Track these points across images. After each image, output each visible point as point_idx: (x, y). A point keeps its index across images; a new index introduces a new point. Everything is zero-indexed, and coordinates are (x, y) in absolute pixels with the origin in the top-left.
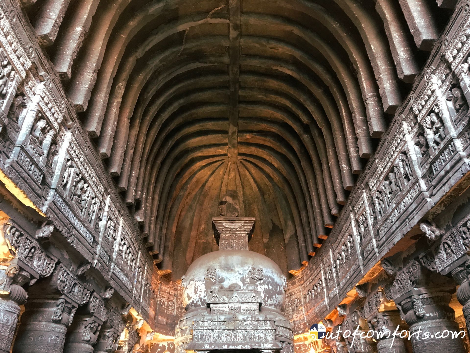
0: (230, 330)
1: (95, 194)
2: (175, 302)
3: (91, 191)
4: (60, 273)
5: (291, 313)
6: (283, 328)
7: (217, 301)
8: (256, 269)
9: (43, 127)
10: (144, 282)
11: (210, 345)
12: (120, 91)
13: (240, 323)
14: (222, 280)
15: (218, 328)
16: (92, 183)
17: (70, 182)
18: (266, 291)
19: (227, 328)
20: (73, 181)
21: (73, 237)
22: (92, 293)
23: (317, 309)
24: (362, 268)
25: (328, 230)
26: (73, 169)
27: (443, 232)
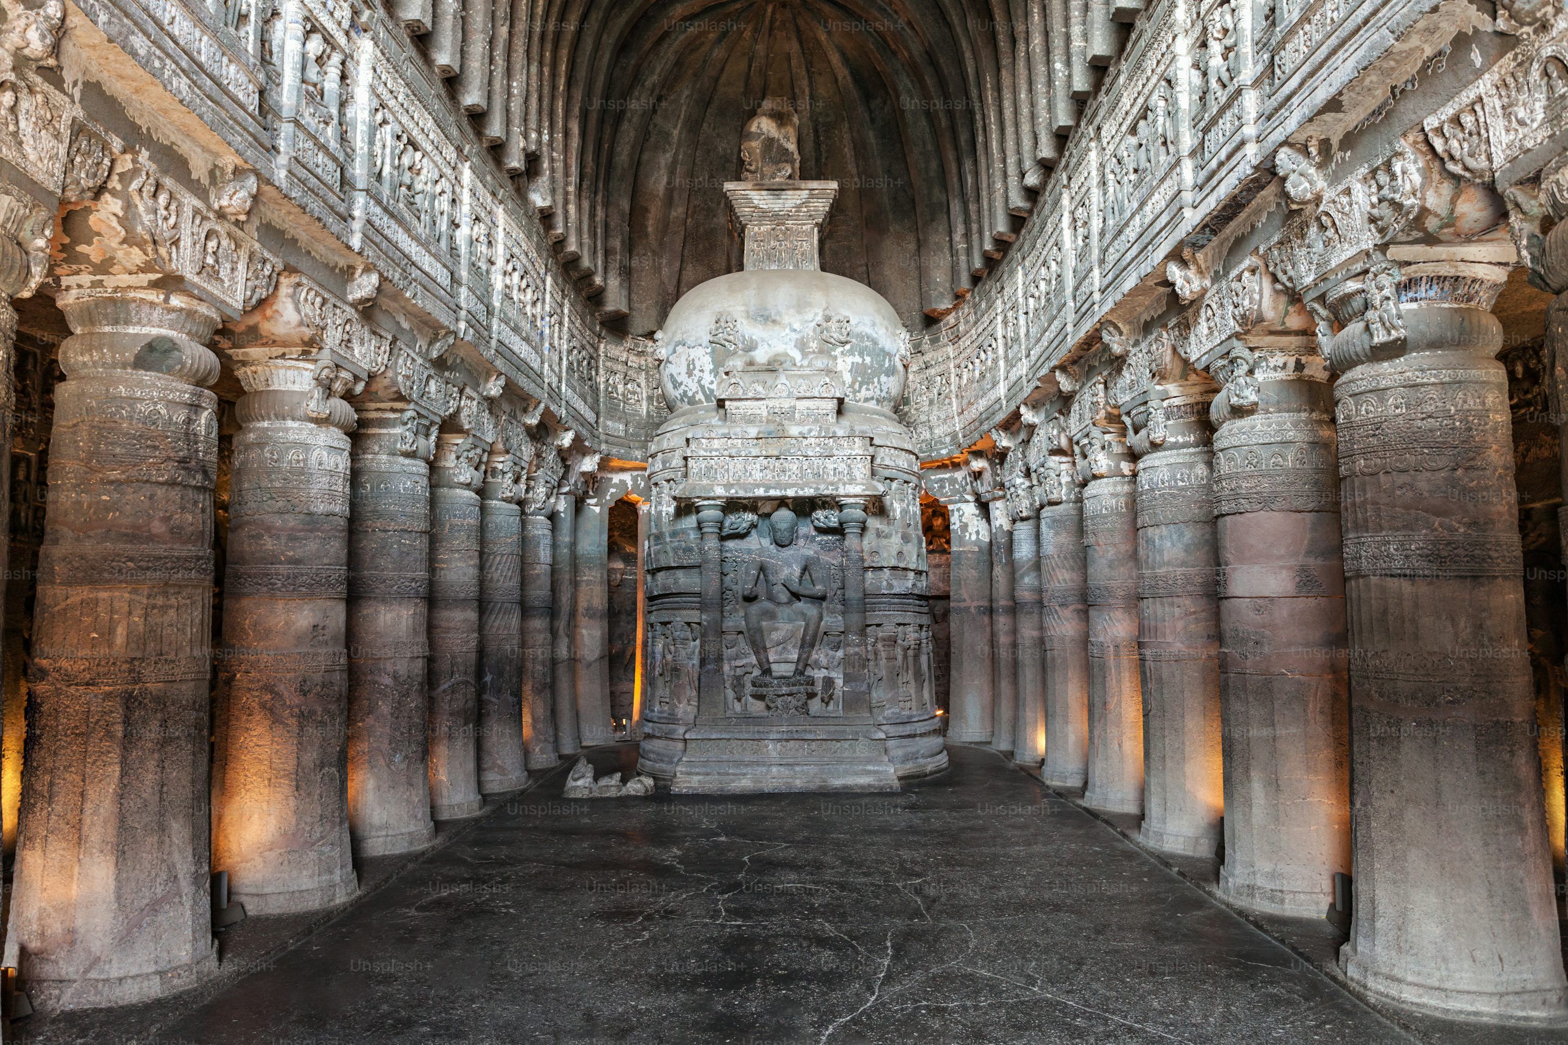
0: (771, 457)
1: (440, 170)
2: (643, 384)
3: (431, 165)
4: (401, 361)
5: (926, 409)
6: (892, 451)
7: (740, 394)
8: (834, 319)
9: (319, 53)
10: (565, 347)
11: (728, 486)
13: (794, 441)
14: (751, 347)
15: (743, 453)
16: (429, 148)
17: (388, 160)
18: (856, 370)
19: (764, 453)
20: (393, 159)
21: (414, 284)
22: (461, 392)
23: (982, 404)
24: (1069, 328)
25: (1018, 222)
26: (388, 128)
27: (1207, 283)
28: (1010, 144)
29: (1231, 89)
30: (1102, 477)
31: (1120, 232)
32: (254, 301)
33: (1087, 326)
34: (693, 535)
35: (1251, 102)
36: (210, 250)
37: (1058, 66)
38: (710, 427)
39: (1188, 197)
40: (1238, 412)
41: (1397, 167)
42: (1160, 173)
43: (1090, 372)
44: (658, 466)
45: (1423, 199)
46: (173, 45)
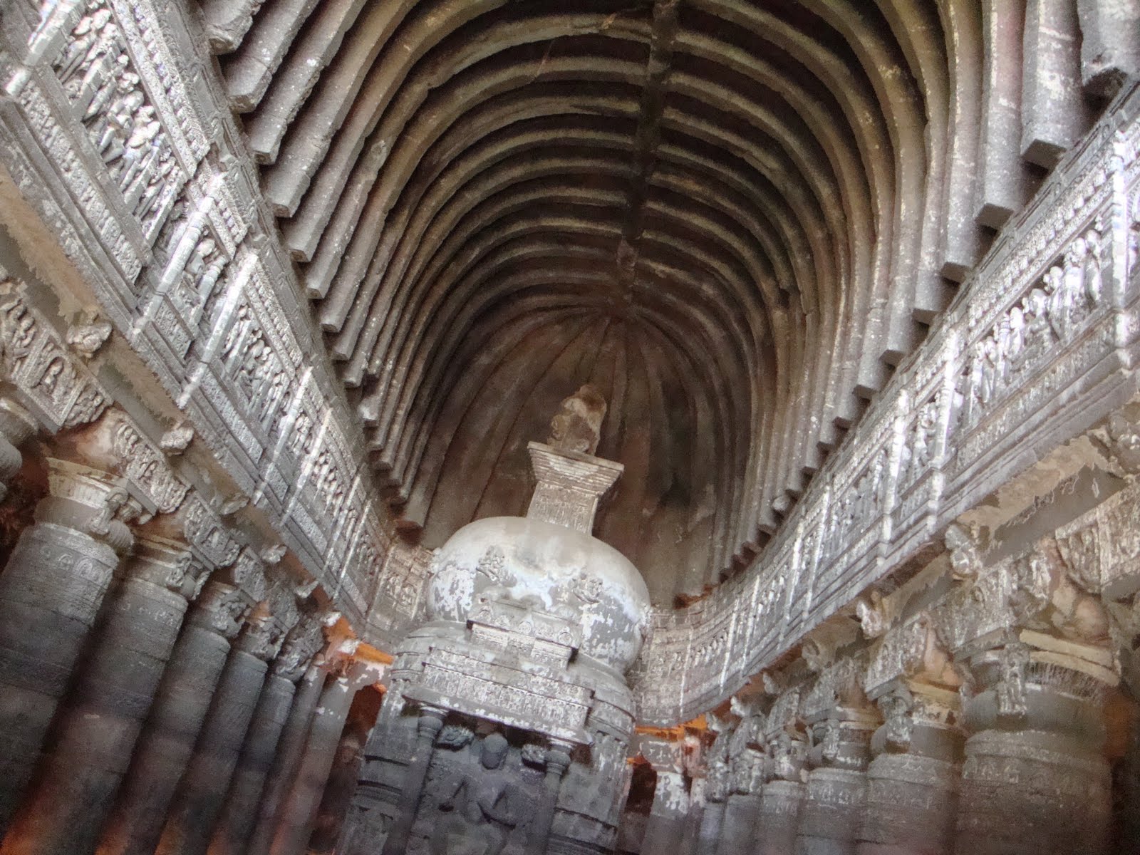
0: (499, 684)
1: (283, 366)
2: (419, 591)
3: (276, 359)
4: (192, 508)
5: (659, 679)
6: (611, 708)
7: (488, 621)
8: (589, 579)
9: (208, 253)
10: (356, 539)
11: (453, 700)
12: (378, 157)
13: (523, 676)
14: (511, 583)
15: (475, 674)
16: (279, 346)
17: (238, 347)
18: (599, 628)
19: (494, 679)
20: (242, 346)
21: (225, 448)
22: (242, 550)
23: (705, 687)
24: (781, 638)
25: (764, 537)
26: (247, 323)
27: (888, 626)
28: (770, 472)
29: (926, 469)
30: (782, 778)
31: (831, 565)
32: (75, 422)
33: (792, 640)
34: (411, 735)
35: (938, 483)
36: (52, 373)
37: (814, 419)
38: (454, 643)
39: (884, 548)
40: (893, 748)
41: (1034, 565)
42: (867, 524)
43: (791, 682)
44: (402, 665)
45: (1051, 596)
46: (79, 215)
